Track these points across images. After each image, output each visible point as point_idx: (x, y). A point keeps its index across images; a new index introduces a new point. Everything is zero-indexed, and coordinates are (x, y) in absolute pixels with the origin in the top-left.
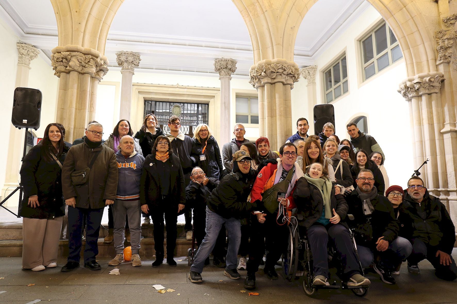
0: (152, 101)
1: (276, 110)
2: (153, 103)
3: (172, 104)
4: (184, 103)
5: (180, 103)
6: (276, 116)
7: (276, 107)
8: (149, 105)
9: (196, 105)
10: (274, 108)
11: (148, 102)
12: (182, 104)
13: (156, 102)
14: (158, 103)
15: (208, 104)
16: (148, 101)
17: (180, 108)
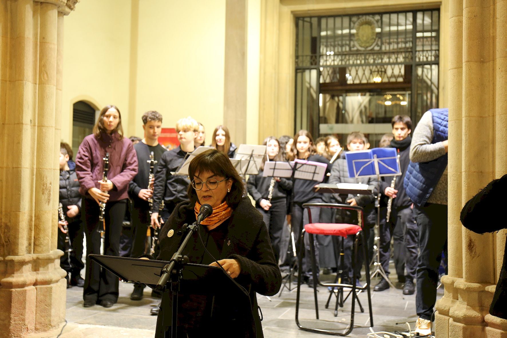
0: (311, 17)
1: (494, 38)
2: (315, 21)
3: (354, 19)
4: (381, 14)
5: (373, 14)
6: (494, 60)
7: (496, 30)
8: (307, 25)
9: (410, 15)
10: (491, 31)
11: (304, 21)
12: (377, 17)
13: (320, 18)
14: (323, 21)
15: (438, 10)
16: (304, 18)
17: (373, 26)
